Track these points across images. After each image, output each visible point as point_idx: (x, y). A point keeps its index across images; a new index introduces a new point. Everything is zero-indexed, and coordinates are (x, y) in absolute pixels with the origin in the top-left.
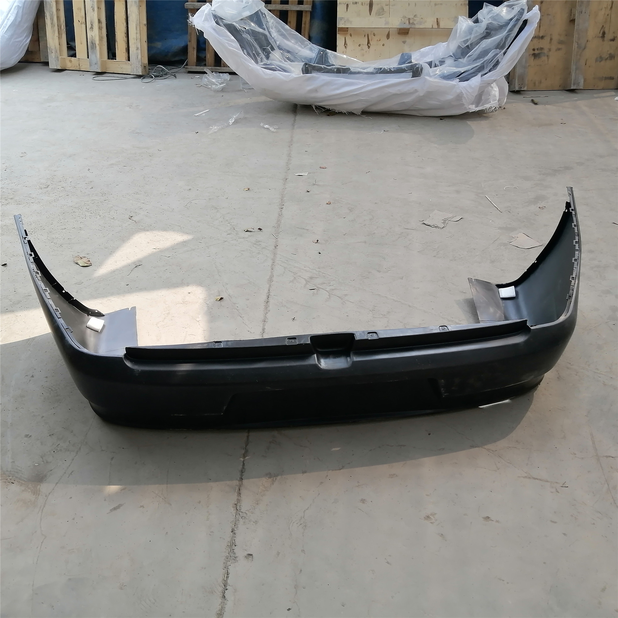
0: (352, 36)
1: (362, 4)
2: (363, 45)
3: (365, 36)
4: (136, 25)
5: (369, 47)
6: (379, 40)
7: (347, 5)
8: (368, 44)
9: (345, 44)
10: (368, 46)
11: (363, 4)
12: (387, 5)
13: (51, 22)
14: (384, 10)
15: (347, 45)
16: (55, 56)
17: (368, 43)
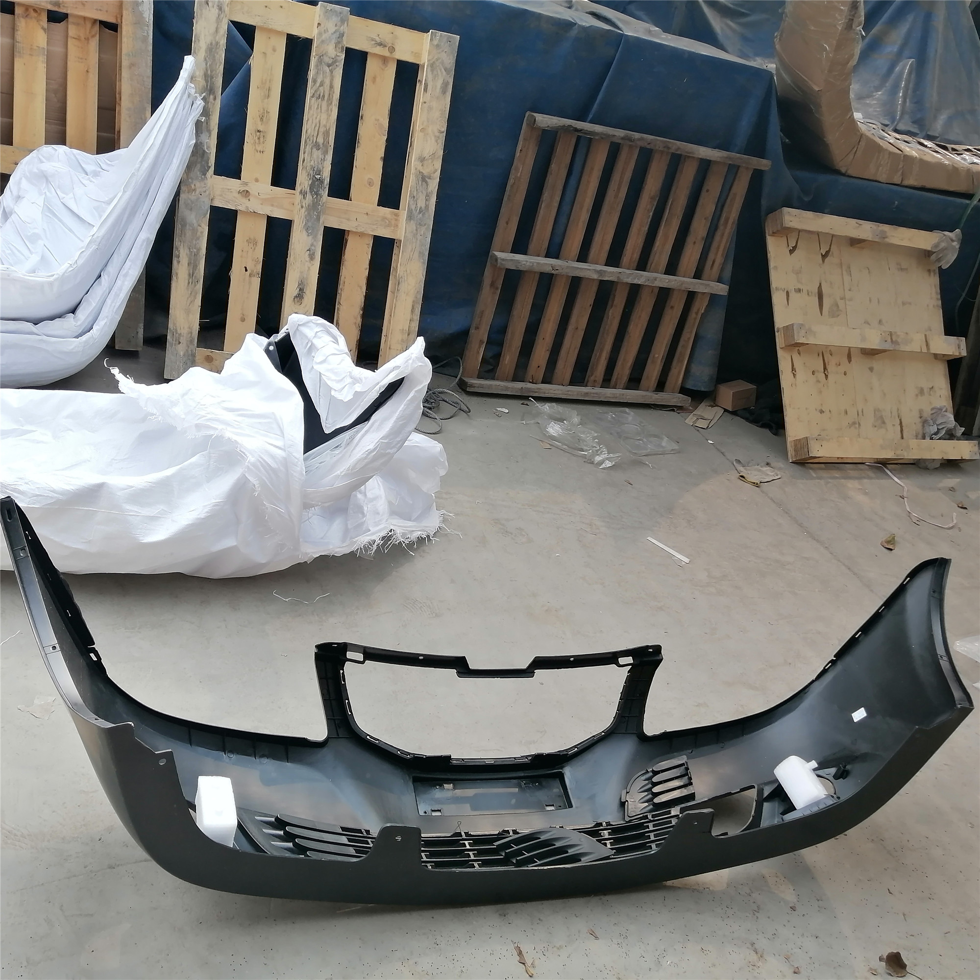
0: (801, 354)
1: (808, 294)
2: (818, 371)
3: (818, 355)
4: (414, 302)
5: (826, 376)
6: (838, 364)
7: (788, 293)
8: (824, 371)
9: (793, 370)
10: (825, 374)
11: (810, 294)
12: (842, 299)
13: (189, 270)
14: (838, 307)
15: (795, 372)
16: (187, 350)
17: (825, 369)
